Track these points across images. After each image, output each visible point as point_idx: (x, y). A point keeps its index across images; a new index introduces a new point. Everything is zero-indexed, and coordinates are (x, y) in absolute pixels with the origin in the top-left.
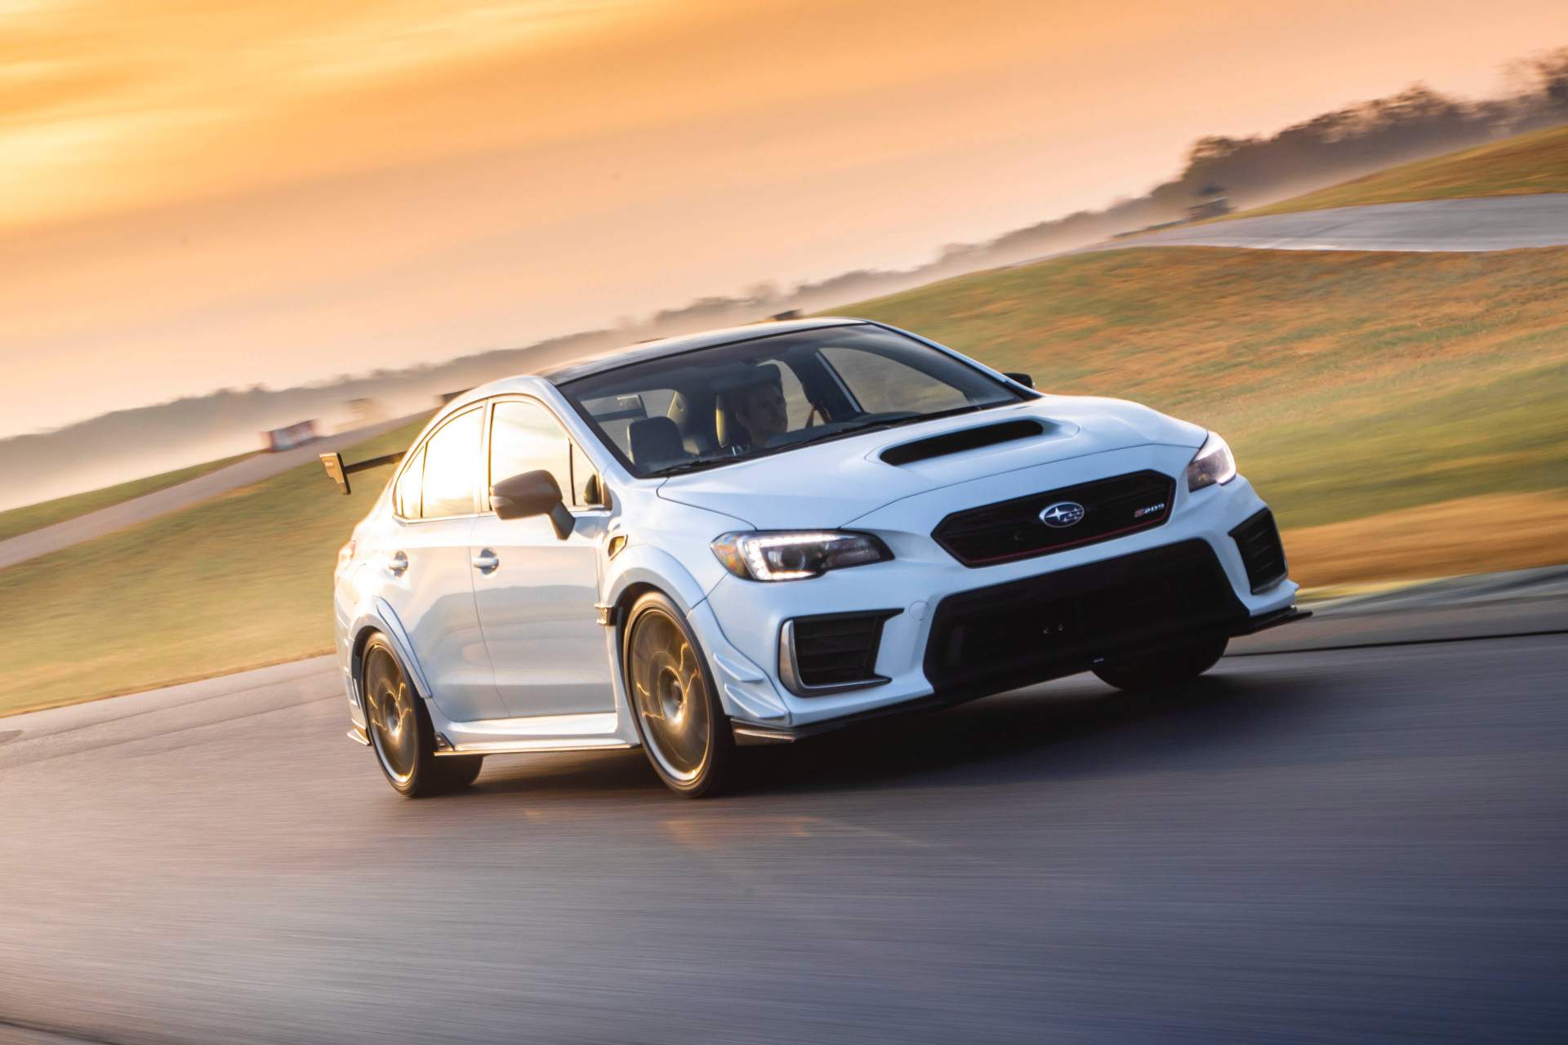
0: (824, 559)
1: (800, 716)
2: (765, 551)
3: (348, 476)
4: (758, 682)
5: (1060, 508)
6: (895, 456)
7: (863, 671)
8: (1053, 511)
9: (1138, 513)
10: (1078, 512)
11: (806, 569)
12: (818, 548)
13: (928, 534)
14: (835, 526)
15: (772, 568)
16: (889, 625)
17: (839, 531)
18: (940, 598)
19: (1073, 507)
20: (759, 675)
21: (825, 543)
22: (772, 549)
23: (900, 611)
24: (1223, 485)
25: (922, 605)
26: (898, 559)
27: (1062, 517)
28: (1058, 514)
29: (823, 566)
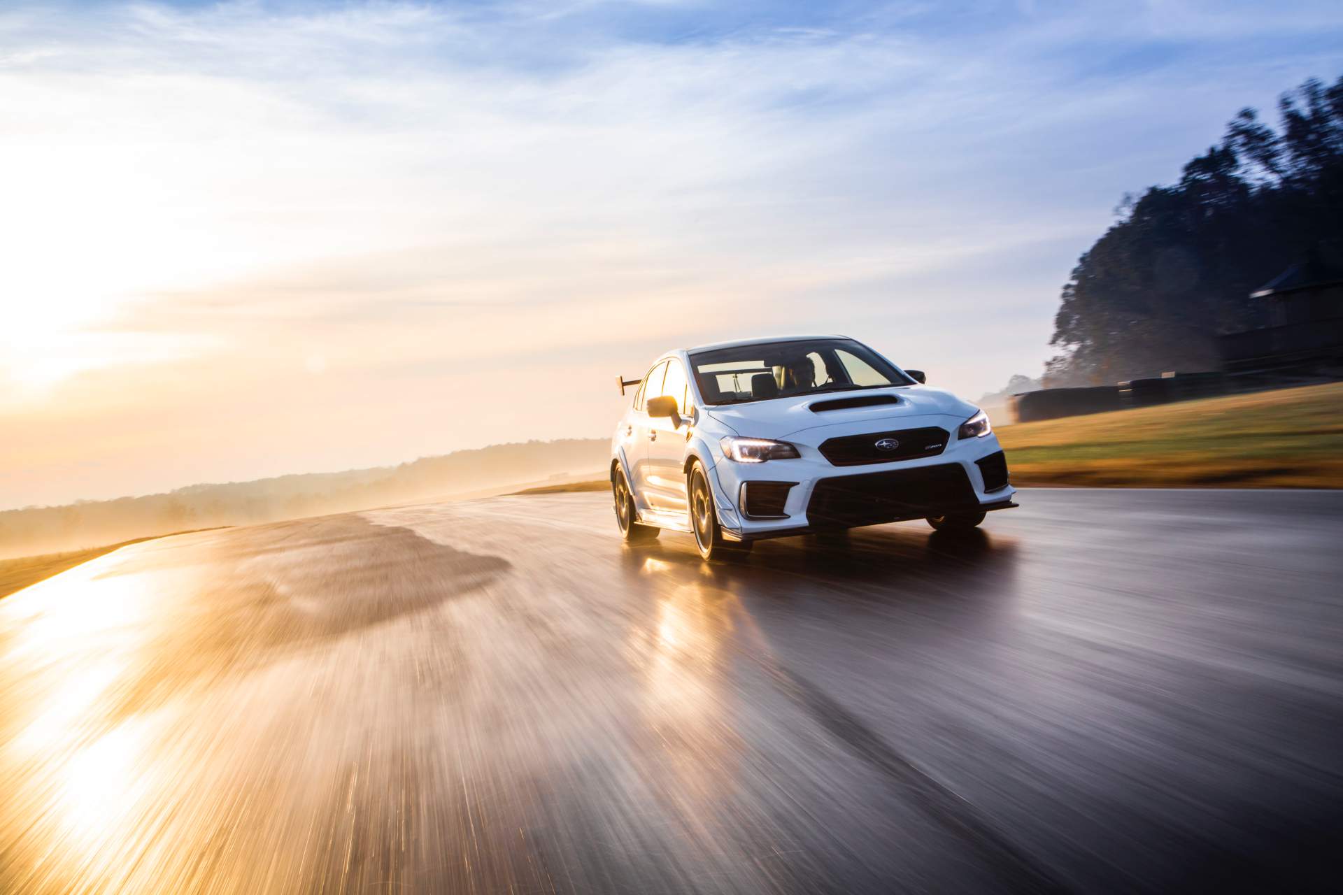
0: (767, 454)
1: (746, 529)
2: (741, 448)
3: (624, 387)
4: (731, 510)
5: (886, 441)
6: (815, 408)
7: (778, 511)
8: (882, 442)
9: (927, 448)
10: (896, 444)
11: (760, 458)
12: (766, 448)
13: (817, 448)
14: (774, 439)
15: (743, 455)
16: (793, 490)
17: (775, 441)
18: (817, 480)
19: (893, 441)
20: (732, 507)
21: (769, 447)
22: (744, 446)
23: (798, 484)
24: (980, 437)
25: (808, 482)
26: (802, 458)
27: (887, 446)
28: (884, 444)
29: (768, 457)
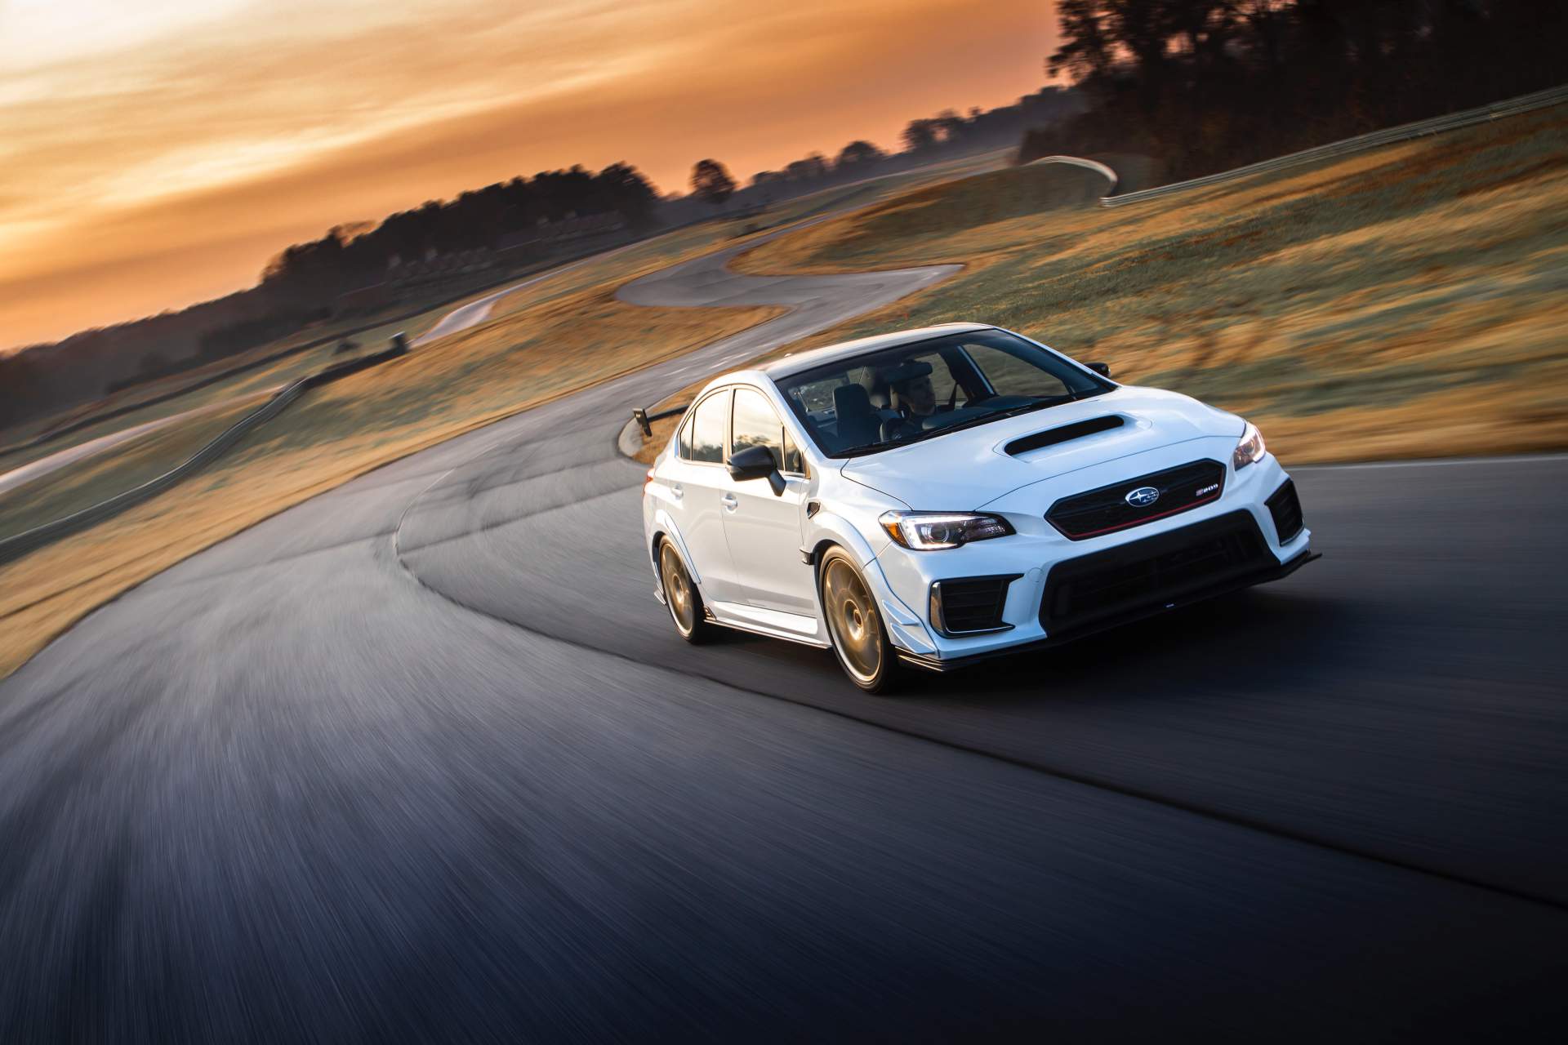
0: (962, 534)
1: (947, 653)
2: (919, 527)
4: (916, 625)
5: (1141, 492)
6: (1016, 448)
7: (993, 620)
8: (1136, 494)
9: (1199, 492)
10: (1153, 493)
11: (949, 541)
12: (959, 525)
13: (1042, 516)
14: (971, 510)
15: (923, 539)
16: (1014, 587)
17: (974, 513)
18: (1051, 564)
19: (1151, 490)
20: (917, 621)
21: (963, 522)
22: (924, 525)
23: (1021, 575)
24: (1256, 462)
25: (1038, 571)
26: (1018, 534)
27: (1143, 499)
28: (1139, 496)
29: (963, 538)
